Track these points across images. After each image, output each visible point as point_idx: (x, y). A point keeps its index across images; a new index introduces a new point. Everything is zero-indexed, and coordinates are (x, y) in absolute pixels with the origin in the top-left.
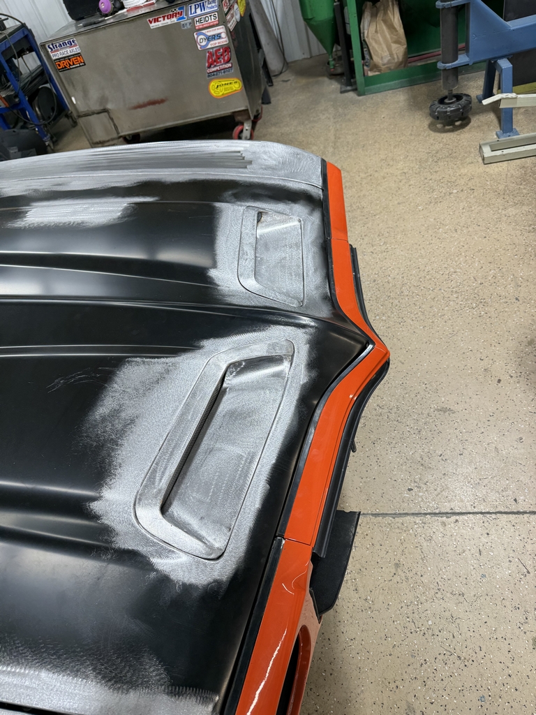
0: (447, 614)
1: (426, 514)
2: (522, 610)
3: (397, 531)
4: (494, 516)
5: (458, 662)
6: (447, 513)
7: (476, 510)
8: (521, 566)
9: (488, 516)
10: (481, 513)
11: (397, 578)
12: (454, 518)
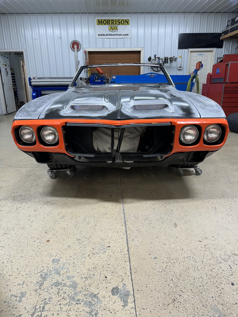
0: (90, 223)
1: (125, 219)
2: (90, 238)
3: (118, 213)
4: (125, 234)
5: (75, 224)
6: (126, 224)
7: (127, 230)
8: (105, 239)
9: (125, 233)
10: (126, 231)
11: (102, 214)
12: (124, 225)
